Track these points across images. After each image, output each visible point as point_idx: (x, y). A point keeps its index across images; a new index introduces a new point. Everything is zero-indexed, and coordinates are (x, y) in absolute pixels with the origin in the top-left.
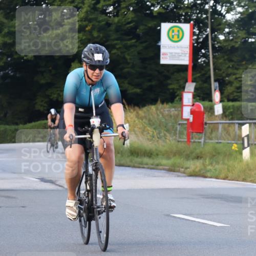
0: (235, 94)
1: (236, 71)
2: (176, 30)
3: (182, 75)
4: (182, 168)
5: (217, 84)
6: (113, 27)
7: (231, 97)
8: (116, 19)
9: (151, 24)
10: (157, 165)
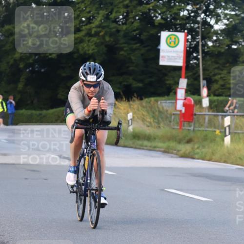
0: (220, 90)
1: (220, 72)
2: (173, 37)
3: (177, 73)
4: (175, 150)
5: (205, 82)
6: (122, 33)
7: (217, 93)
8: (124, 27)
9: (153, 32)
10: (155, 147)
